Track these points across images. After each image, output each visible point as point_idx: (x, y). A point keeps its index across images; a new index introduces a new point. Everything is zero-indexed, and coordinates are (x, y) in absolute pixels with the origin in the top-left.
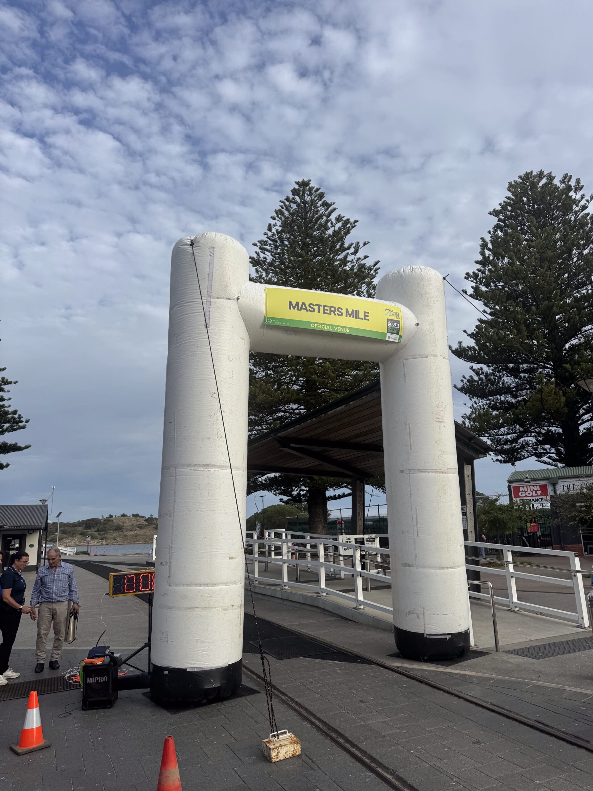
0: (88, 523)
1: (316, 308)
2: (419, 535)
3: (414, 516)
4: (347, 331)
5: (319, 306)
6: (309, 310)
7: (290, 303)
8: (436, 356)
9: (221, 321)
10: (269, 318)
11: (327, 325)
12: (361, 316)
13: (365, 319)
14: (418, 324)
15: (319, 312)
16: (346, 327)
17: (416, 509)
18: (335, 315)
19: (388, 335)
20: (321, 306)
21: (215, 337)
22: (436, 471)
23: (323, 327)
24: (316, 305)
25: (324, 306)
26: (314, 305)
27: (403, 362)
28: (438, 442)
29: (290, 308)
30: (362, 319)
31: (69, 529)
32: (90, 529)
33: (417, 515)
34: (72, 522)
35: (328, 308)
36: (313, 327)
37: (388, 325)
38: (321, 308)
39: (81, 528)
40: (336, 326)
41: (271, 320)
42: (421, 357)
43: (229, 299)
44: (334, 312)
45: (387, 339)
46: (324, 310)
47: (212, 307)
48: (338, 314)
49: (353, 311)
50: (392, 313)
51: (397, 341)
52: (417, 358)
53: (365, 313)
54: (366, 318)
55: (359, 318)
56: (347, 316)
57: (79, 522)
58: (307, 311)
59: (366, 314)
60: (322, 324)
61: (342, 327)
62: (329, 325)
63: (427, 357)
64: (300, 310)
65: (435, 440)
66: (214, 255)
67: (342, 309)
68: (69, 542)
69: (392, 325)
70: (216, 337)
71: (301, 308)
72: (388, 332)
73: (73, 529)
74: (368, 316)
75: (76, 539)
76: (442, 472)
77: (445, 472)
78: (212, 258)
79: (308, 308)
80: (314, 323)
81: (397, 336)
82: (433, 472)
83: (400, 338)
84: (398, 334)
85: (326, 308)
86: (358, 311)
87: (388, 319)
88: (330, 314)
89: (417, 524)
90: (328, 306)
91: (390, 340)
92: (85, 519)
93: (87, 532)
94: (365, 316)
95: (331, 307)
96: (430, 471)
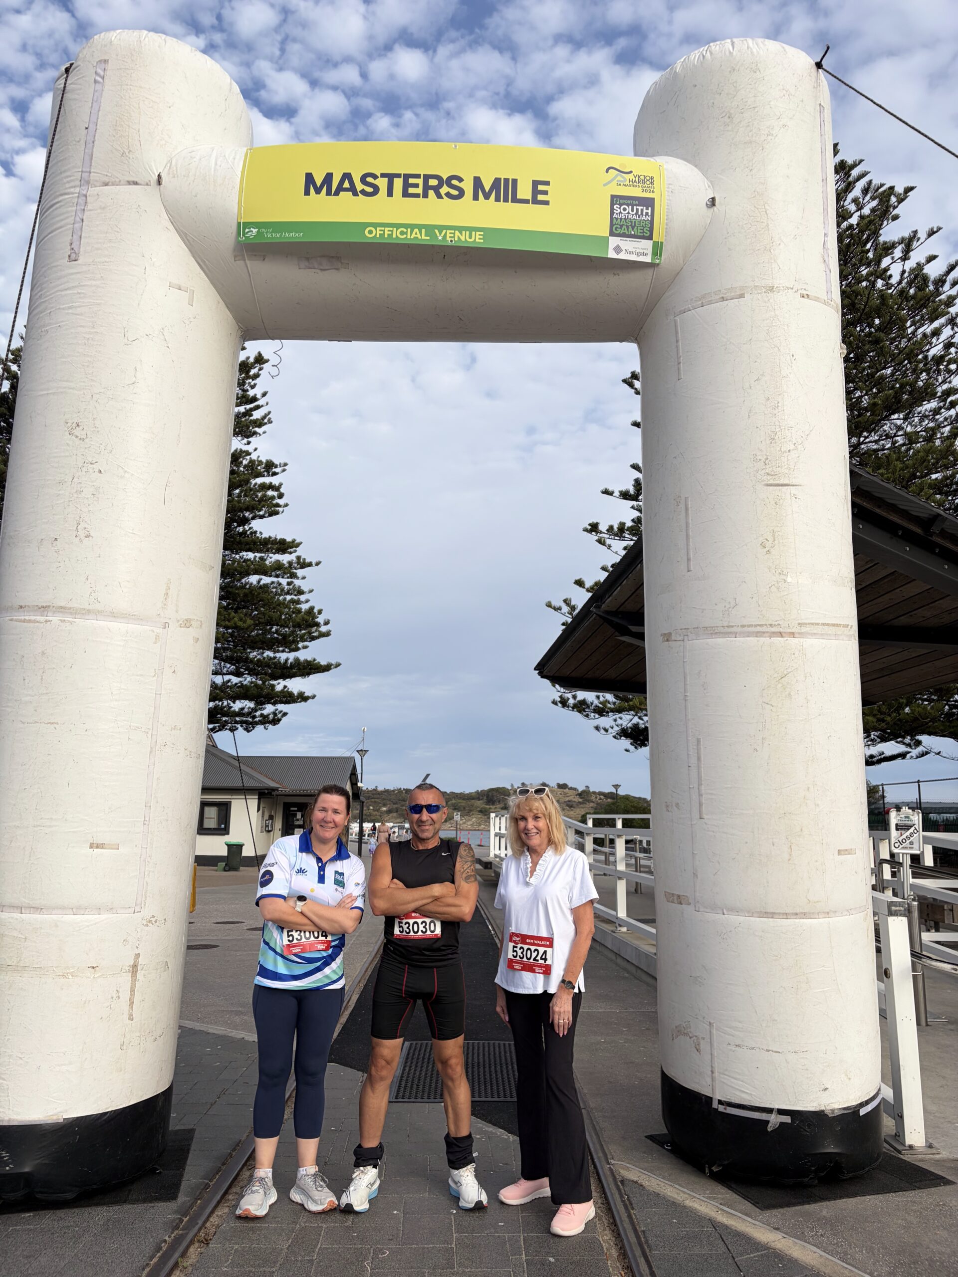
0: (490, 794)
1: (382, 183)
2: (705, 816)
3: (693, 761)
4: (477, 239)
5: (391, 177)
6: (364, 192)
7: (309, 178)
8: (771, 289)
9: (110, 241)
10: (247, 225)
11: (412, 227)
12: (524, 191)
13: (535, 201)
14: (713, 202)
15: (390, 193)
16: (471, 229)
17: (698, 741)
18: (439, 196)
19: (614, 241)
20: (398, 176)
21: (89, 283)
22: (759, 629)
23: (402, 233)
24: (383, 175)
25: (407, 177)
26: (375, 177)
27: (675, 322)
28: (768, 545)
29: (307, 193)
30: (526, 201)
31: (463, 803)
32: (493, 804)
33: (699, 759)
34: (467, 792)
35: (420, 181)
36: (372, 235)
37: (612, 213)
38: (398, 183)
39: (481, 801)
40: (441, 228)
41: (255, 231)
42: (723, 299)
43: (136, 183)
44: (436, 189)
45: (612, 255)
46: (406, 186)
47: (89, 207)
48: (448, 195)
49: (497, 181)
50: (631, 176)
51: (648, 259)
52: (710, 303)
53: (535, 183)
54: (540, 197)
55: (515, 200)
56: (476, 198)
57: (477, 792)
58: (355, 194)
59: (540, 188)
60: (398, 226)
61: (461, 229)
62: (420, 227)
63: (742, 296)
64: (337, 193)
65: (761, 539)
66: (103, 78)
67: (460, 180)
68: (464, 823)
69: (626, 212)
70: (94, 283)
71: (340, 188)
72: (612, 234)
73: (469, 803)
74: (545, 193)
75: (474, 819)
76: (781, 634)
77: (792, 635)
78: (98, 87)
79: (359, 186)
80: (375, 225)
81: (647, 245)
82: (749, 634)
83: (657, 250)
84: (650, 238)
85: (411, 181)
86: (515, 181)
87: (613, 197)
88: (425, 195)
89: (700, 784)
90: (418, 176)
91: (623, 256)
92: (486, 788)
93: (490, 808)
94: (535, 192)
95: (427, 178)
96: (739, 629)
